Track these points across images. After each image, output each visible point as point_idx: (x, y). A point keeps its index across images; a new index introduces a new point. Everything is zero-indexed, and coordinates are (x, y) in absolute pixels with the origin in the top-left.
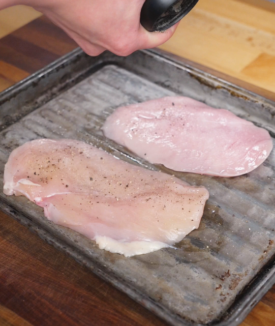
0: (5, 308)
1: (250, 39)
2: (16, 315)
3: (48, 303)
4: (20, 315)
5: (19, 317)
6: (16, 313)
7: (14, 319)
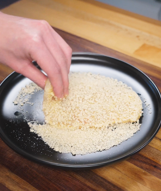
0: (13, 174)
1: (138, 37)
2: (19, 177)
3: (35, 171)
4: (21, 177)
5: (21, 179)
6: (19, 176)
7: (18, 179)
